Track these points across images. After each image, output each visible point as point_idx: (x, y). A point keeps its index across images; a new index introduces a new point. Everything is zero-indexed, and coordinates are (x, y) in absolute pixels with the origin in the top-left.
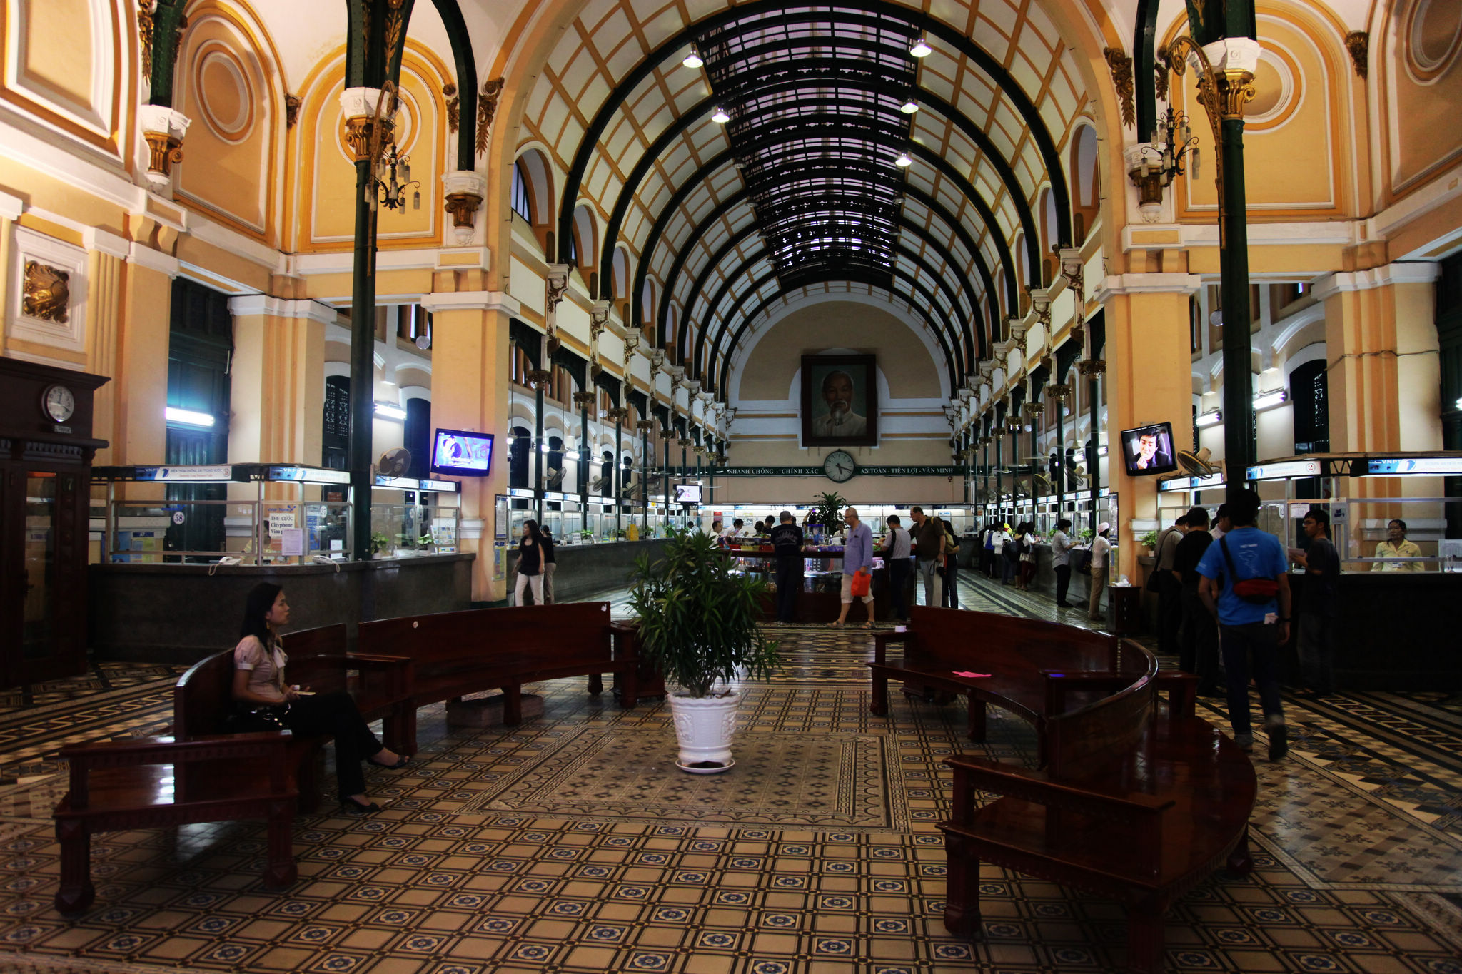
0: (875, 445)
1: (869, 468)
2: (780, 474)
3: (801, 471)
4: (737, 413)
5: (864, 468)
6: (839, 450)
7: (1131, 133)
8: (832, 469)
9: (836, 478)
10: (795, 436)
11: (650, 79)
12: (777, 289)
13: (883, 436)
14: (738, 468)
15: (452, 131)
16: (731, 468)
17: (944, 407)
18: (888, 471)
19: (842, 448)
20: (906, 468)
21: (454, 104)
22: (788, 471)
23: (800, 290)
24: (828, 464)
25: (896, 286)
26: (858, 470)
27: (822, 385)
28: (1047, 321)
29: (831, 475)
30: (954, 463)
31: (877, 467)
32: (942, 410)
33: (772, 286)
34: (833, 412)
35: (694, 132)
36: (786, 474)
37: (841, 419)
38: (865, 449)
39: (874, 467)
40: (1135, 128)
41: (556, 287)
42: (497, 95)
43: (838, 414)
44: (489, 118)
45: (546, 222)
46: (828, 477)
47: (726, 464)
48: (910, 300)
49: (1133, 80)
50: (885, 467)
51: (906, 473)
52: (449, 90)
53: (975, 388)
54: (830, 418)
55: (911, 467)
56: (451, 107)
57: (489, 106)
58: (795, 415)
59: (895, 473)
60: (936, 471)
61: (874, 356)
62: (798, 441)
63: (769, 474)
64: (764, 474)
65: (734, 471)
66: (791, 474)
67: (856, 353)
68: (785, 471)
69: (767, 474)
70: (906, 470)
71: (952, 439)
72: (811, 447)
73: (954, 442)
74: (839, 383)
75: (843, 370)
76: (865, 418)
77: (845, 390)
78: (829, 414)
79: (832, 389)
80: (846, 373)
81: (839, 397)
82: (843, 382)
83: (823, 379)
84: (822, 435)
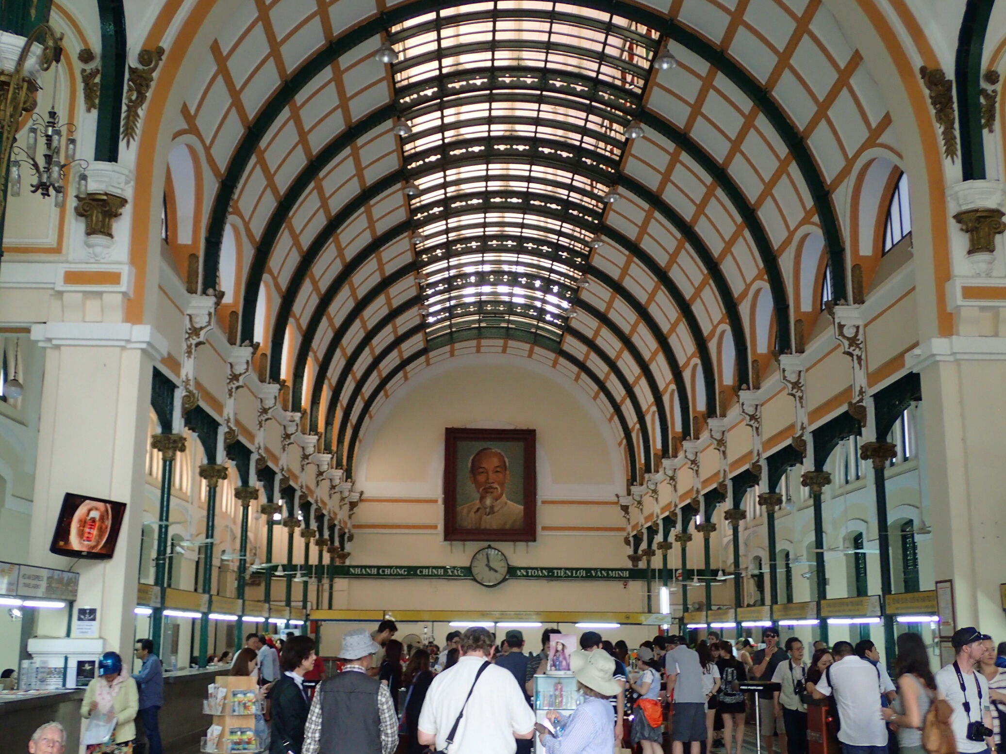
0: (534, 540)
1: (526, 569)
2: (416, 575)
3: (441, 572)
4: (363, 498)
5: (520, 569)
6: (489, 548)
7: (953, 169)
8: (480, 570)
9: (486, 581)
10: (435, 527)
11: (327, 73)
12: (421, 346)
13: (544, 528)
14: (362, 567)
15: (89, 110)
16: (354, 567)
17: (617, 496)
18: (551, 574)
19: (493, 544)
20: (571, 569)
21: (93, 75)
22: (425, 572)
23: (447, 348)
24: (475, 564)
25: (566, 347)
26: (512, 572)
27: (470, 465)
28: (799, 394)
29: (479, 578)
30: (629, 565)
31: (536, 569)
32: (615, 499)
33: (415, 343)
34: (482, 499)
35: (362, 146)
36: (423, 577)
37: (492, 507)
38: (521, 545)
39: (532, 569)
40: (958, 161)
41: (198, 326)
42: (153, 70)
43: (488, 501)
44: (141, 98)
45: (189, 242)
46: (475, 580)
47: (348, 562)
48: (582, 366)
49: (955, 106)
50: (545, 569)
51: (572, 576)
52: (86, 56)
53: (670, 473)
54: (477, 504)
55: (577, 569)
56: (87, 79)
57: (141, 81)
58: (436, 501)
59: (557, 577)
60: (608, 574)
61: (534, 431)
62: (437, 534)
63: (402, 575)
64: (395, 575)
65: (358, 571)
66: (428, 575)
67: (512, 427)
68: (421, 572)
69: (399, 575)
70: (572, 573)
71: (629, 534)
72: (454, 543)
73: (631, 539)
74: (490, 464)
75: (496, 447)
76: (522, 507)
77: (497, 472)
78: (478, 501)
79: (481, 470)
80: (499, 451)
81: (491, 481)
82: (495, 462)
83: (471, 458)
84: (469, 527)
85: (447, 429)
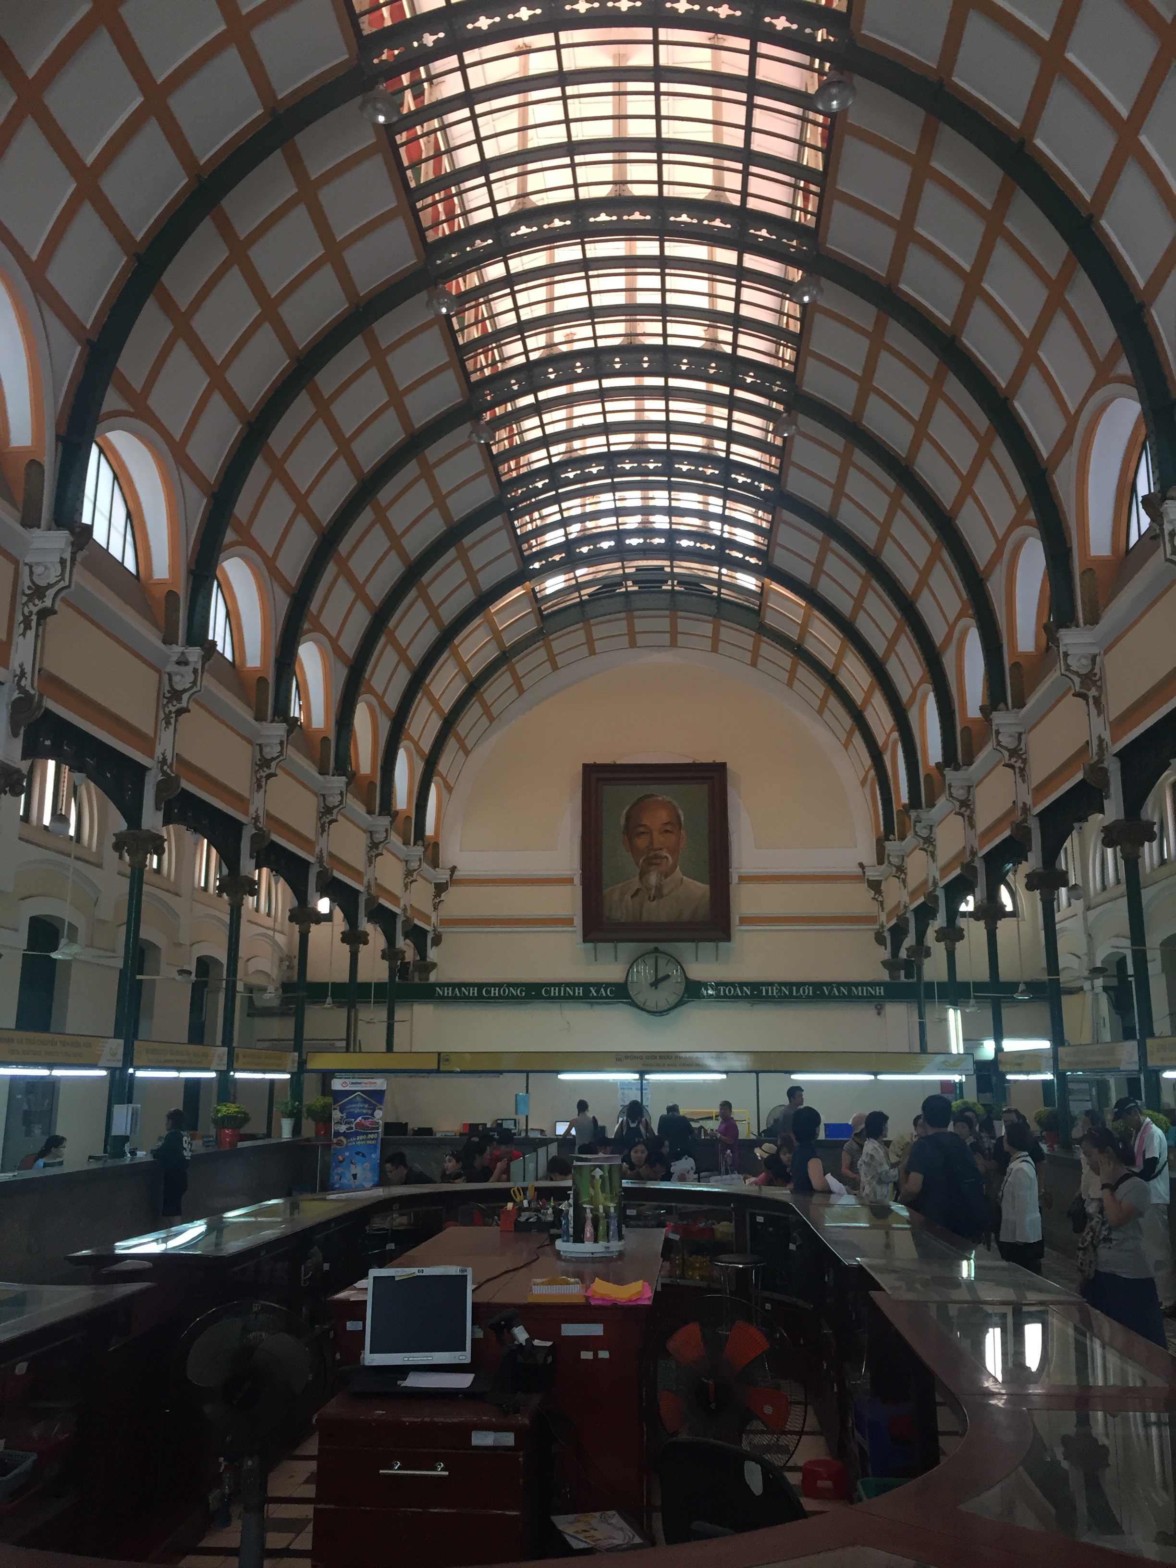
0: (728, 939)
1: (715, 987)
2: (539, 997)
3: (580, 991)
4: (458, 874)
5: (705, 985)
6: (656, 950)
8: (642, 989)
9: (651, 1005)
10: (569, 922)
12: (530, 622)
13: (743, 920)
14: (454, 985)
16: (442, 985)
17: (861, 865)
18: (756, 993)
19: (662, 946)
20: (789, 985)
22: (554, 992)
23: (581, 636)
24: (633, 979)
25: (770, 620)
26: (693, 990)
27: (622, 821)
29: (639, 1000)
30: (884, 975)
31: (732, 984)
32: (858, 870)
34: (643, 874)
36: (550, 998)
37: (659, 888)
38: (707, 947)
39: (726, 984)
46: (633, 1004)
47: (433, 977)
48: (798, 652)
50: (746, 984)
51: (791, 996)
54: (636, 884)
55: (799, 985)
58: (570, 881)
59: (767, 996)
60: (850, 991)
61: (723, 766)
62: (575, 932)
63: (517, 997)
64: (507, 997)
65: (448, 992)
66: (559, 997)
67: (690, 761)
68: (547, 992)
69: (513, 997)
70: (791, 991)
71: (882, 926)
72: (600, 945)
73: (887, 935)
74: (657, 818)
75: (664, 793)
76: (708, 887)
77: (667, 831)
78: (637, 879)
79: (642, 829)
80: (668, 799)
81: (656, 845)
82: (663, 816)
83: (625, 811)
84: (623, 920)
85: (586, 767)
